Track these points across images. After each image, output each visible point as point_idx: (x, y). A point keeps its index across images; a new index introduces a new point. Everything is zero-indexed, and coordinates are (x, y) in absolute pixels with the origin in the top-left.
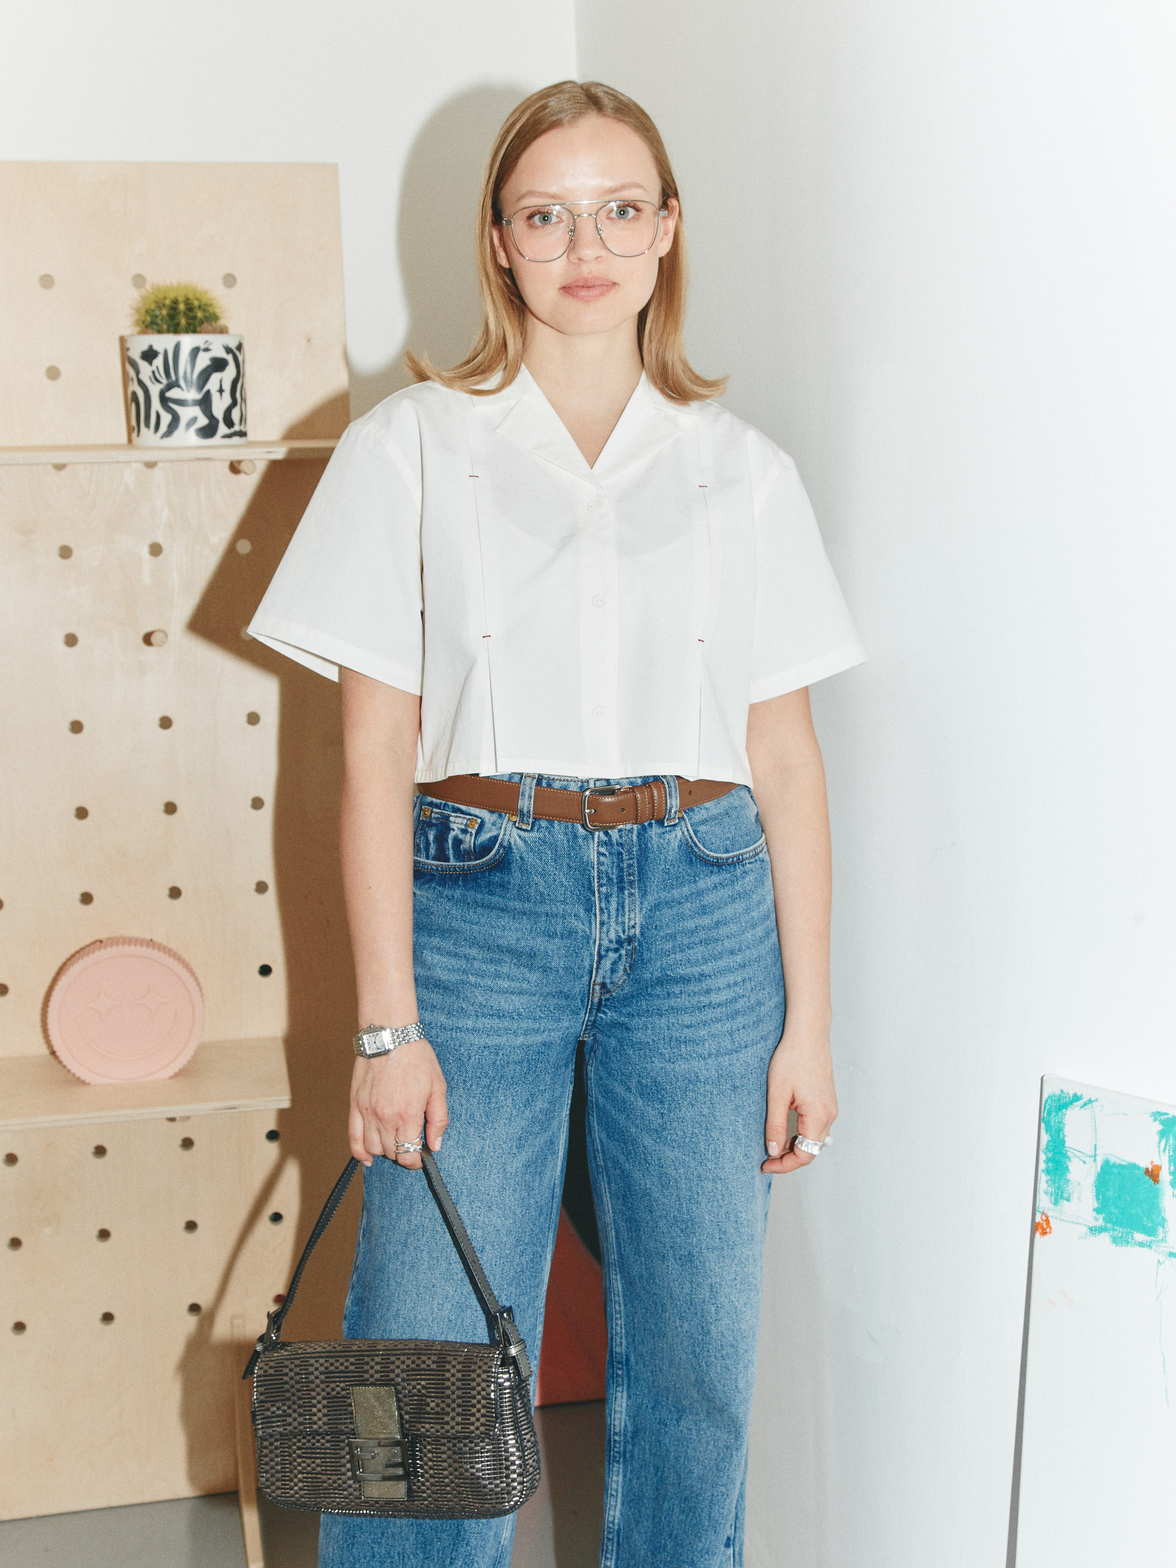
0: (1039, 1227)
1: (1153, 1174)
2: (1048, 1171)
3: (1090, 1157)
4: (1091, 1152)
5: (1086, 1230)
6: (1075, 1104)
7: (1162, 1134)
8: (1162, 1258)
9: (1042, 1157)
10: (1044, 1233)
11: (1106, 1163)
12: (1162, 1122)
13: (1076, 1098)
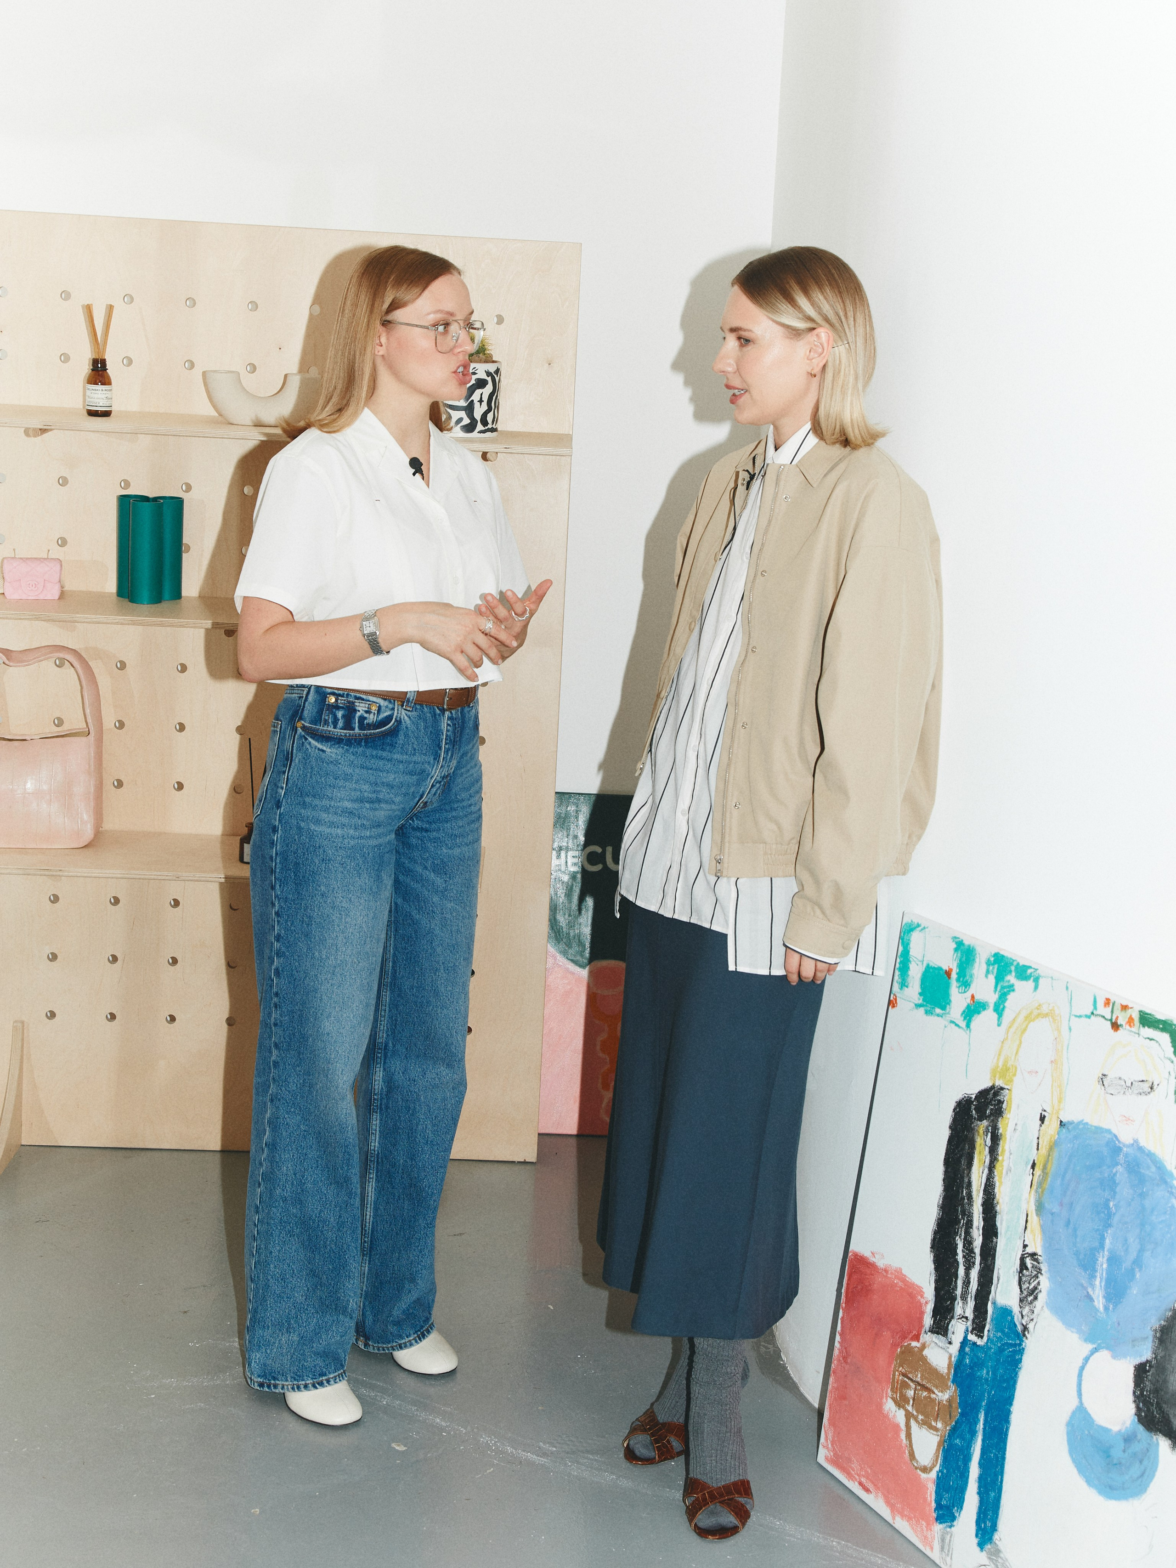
0: (892, 1003)
1: (948, 973)
2: (900, 969)
3: (920, 961)
4: (920, 958)
5: (913, 1005)
6: (918, 929)
7: (956, 950)
8: (947, 1023)
9: (898, 960)
10: (893, 1007)
11: (928, 965)
12: (956, 943)
13: (918, 925)
